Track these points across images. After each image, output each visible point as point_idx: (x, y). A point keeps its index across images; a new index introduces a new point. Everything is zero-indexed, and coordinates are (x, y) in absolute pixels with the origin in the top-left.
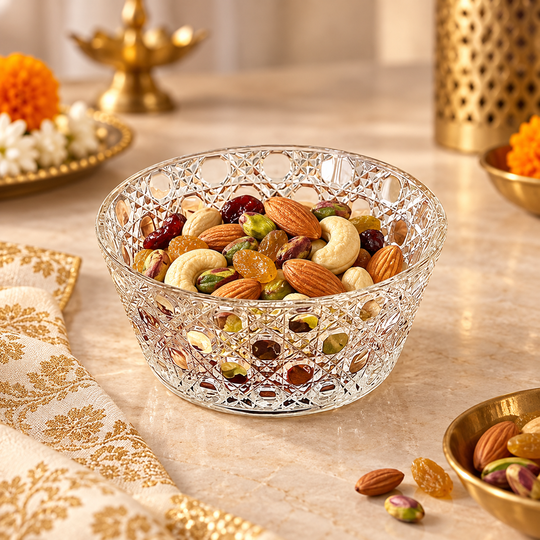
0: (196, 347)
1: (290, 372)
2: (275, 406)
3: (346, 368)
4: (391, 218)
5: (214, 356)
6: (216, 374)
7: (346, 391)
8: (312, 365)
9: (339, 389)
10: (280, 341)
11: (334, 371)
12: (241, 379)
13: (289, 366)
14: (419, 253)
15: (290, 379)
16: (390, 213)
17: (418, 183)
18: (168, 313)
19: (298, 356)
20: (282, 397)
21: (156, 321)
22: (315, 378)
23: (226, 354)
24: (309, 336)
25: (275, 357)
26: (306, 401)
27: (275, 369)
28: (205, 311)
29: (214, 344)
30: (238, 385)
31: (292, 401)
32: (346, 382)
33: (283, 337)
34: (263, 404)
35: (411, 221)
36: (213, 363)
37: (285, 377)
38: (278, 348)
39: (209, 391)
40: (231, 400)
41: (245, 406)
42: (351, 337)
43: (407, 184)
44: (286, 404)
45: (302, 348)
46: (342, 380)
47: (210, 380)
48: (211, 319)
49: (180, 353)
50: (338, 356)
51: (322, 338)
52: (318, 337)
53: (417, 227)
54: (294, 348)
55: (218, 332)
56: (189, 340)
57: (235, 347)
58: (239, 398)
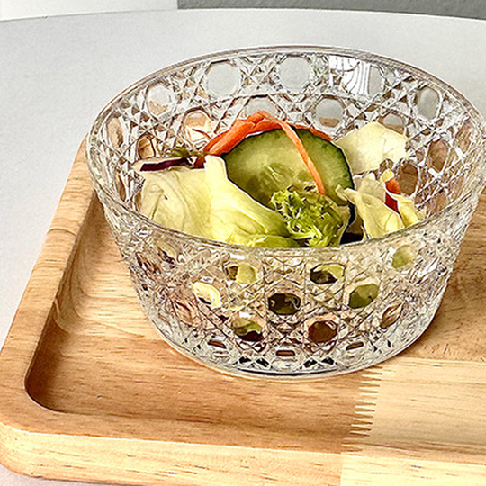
0: (202, 300)
1: (312, 328)
2: (295, 367)
3: (376, 323)
4: (428, 139)
5: (224, 310)
6: (226, 330)
7: (376, 349)
8: (337, 321)
9: (367, 346)
10: (300, 295)
11: (362, 328)
12: (254, 337)
13: (311, 322)
14: (460, 183)
15: (311, 337)
16: (427, 132)
17: (459, 96)
18: (170, 260)
19: (321, 311)
20: (302, 357)
21: (156, 269)
22: (340, 336)
23: (237, 308)
24: (334, 287)
25: (295, 312)
26: (330, 361)
27: (295, 326)
28: (213, 259)
29: (224, 297)
30: (251, 343)
31: (314, 362)
32: (376, 338)
33: (303, 288)
34: (281, 365)
35: (451, 143)
36: (223, 318)
37: (306, 335)
38: (297, 300)
39: (218, 349)
40: (243, 360)
41: (259, 367)
42: (381, 288)
43: (446, 98)
44: (307, 364)
45: (326, 301)
46: (371, 337)
47: (220, 338)
48: (221, 268)
49: (185, 307)
50: (368, 310)
51: (349, 290)
52: (344, 289)
53: (458, 151)
54: (317, 302)
55: (229, 283)
56: (195, 292)
57: (248, 302)
58: (254, 358)
